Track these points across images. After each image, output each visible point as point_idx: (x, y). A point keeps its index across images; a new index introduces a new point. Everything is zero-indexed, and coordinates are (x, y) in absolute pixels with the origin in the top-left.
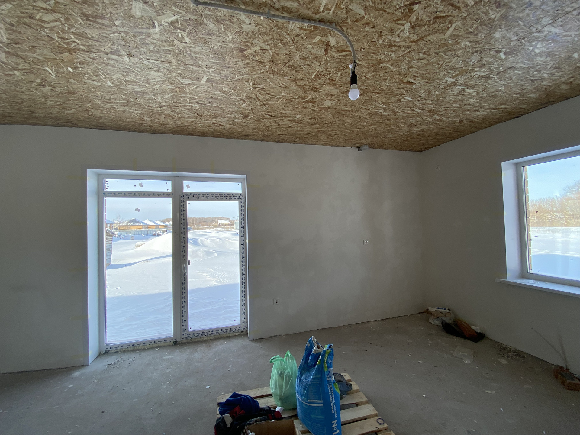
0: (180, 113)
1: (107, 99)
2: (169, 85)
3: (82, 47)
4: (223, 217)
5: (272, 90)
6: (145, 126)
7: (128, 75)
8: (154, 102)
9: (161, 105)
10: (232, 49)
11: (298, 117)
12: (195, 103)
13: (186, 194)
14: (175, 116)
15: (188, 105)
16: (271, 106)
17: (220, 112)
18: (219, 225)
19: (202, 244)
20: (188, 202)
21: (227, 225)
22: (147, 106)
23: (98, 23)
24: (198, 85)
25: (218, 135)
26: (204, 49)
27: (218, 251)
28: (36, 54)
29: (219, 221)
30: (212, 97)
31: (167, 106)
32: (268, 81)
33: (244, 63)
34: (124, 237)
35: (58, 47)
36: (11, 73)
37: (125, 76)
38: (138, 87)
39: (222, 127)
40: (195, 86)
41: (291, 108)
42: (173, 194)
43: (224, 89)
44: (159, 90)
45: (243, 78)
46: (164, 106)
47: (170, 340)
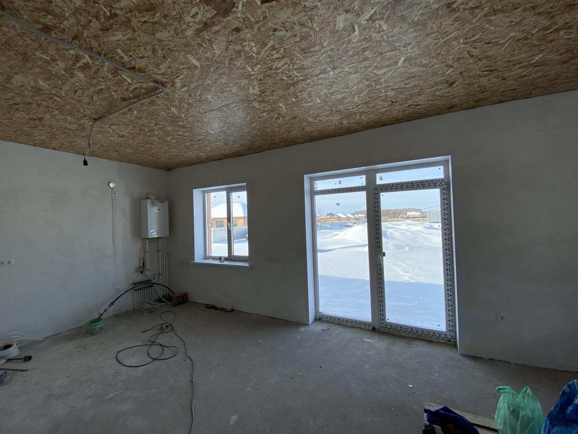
0: (374, 107)
1: (316, 115)
2: (365, 82)
3: (301, 78)
4: (413, 209)
5: (492, 36)
6: (343, 129)
7: (331, 88)
8: (351, 104)
9: (357, 105)
10: (437, 10)
11: (537, 58)
12: (390, 91)
13: (380, 186)
14: (370, 111)
15: (382, 96)
16: (492, 57)
17: (417, 91)
18: (408, 218)
19: (392, 237)
20: (381, 194)
21: (418, 217)
22: (346, 110)
23: (312, 52)
24: (394, 70)
25: (414, 116)
26: (402, 27)
27: (409, 246)
28: (274, 96)
29: (409, 213)
30: (409, 78)
31: (363, 104)
32: (487, 26)
33: (451, 20)
34: (324, 228)
35: (287, 85)
36: (261, 115)
37: (329, 89)
38: (339, 95)
39: (419, 107)
40: (391, 73)
41: (525, 49)
42: (367, 188)
43: (424, 62)
44: (356, 91)
45: (449, 38)
46: (360, 105)
47: (369, 324)
